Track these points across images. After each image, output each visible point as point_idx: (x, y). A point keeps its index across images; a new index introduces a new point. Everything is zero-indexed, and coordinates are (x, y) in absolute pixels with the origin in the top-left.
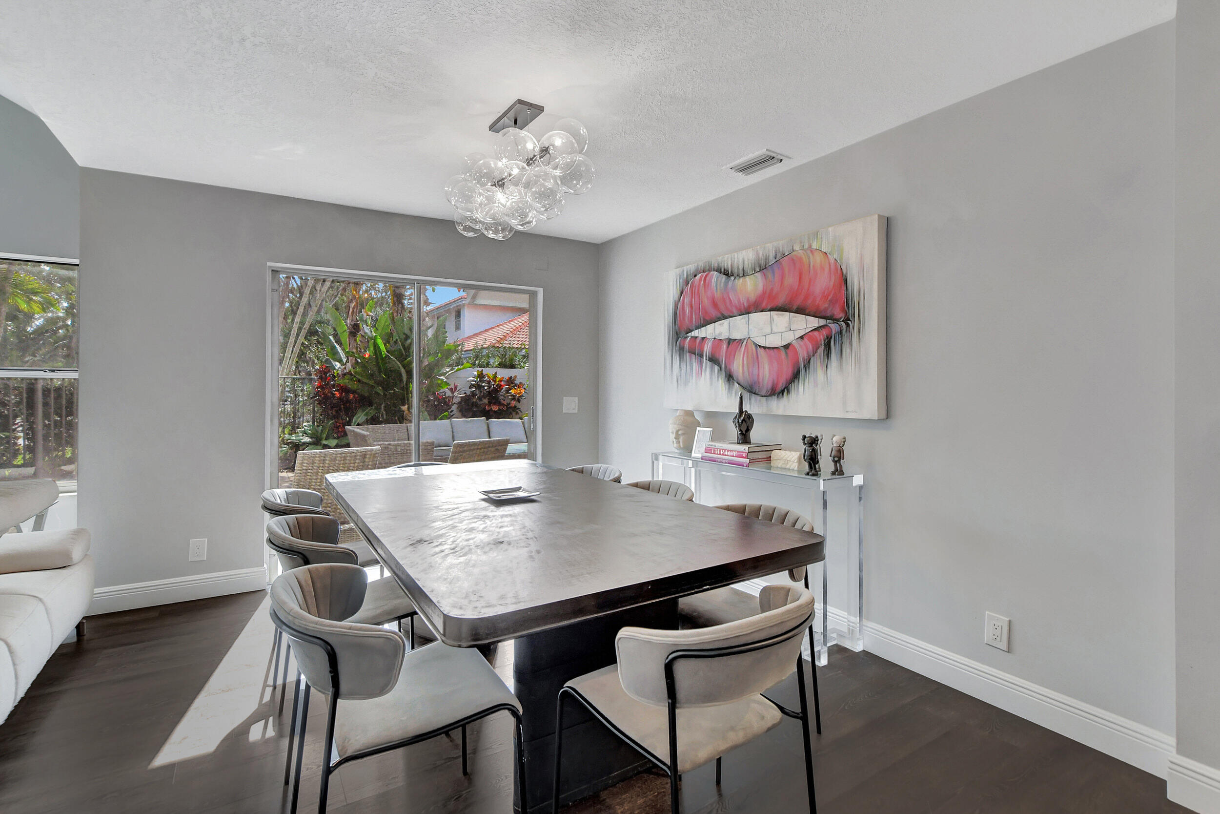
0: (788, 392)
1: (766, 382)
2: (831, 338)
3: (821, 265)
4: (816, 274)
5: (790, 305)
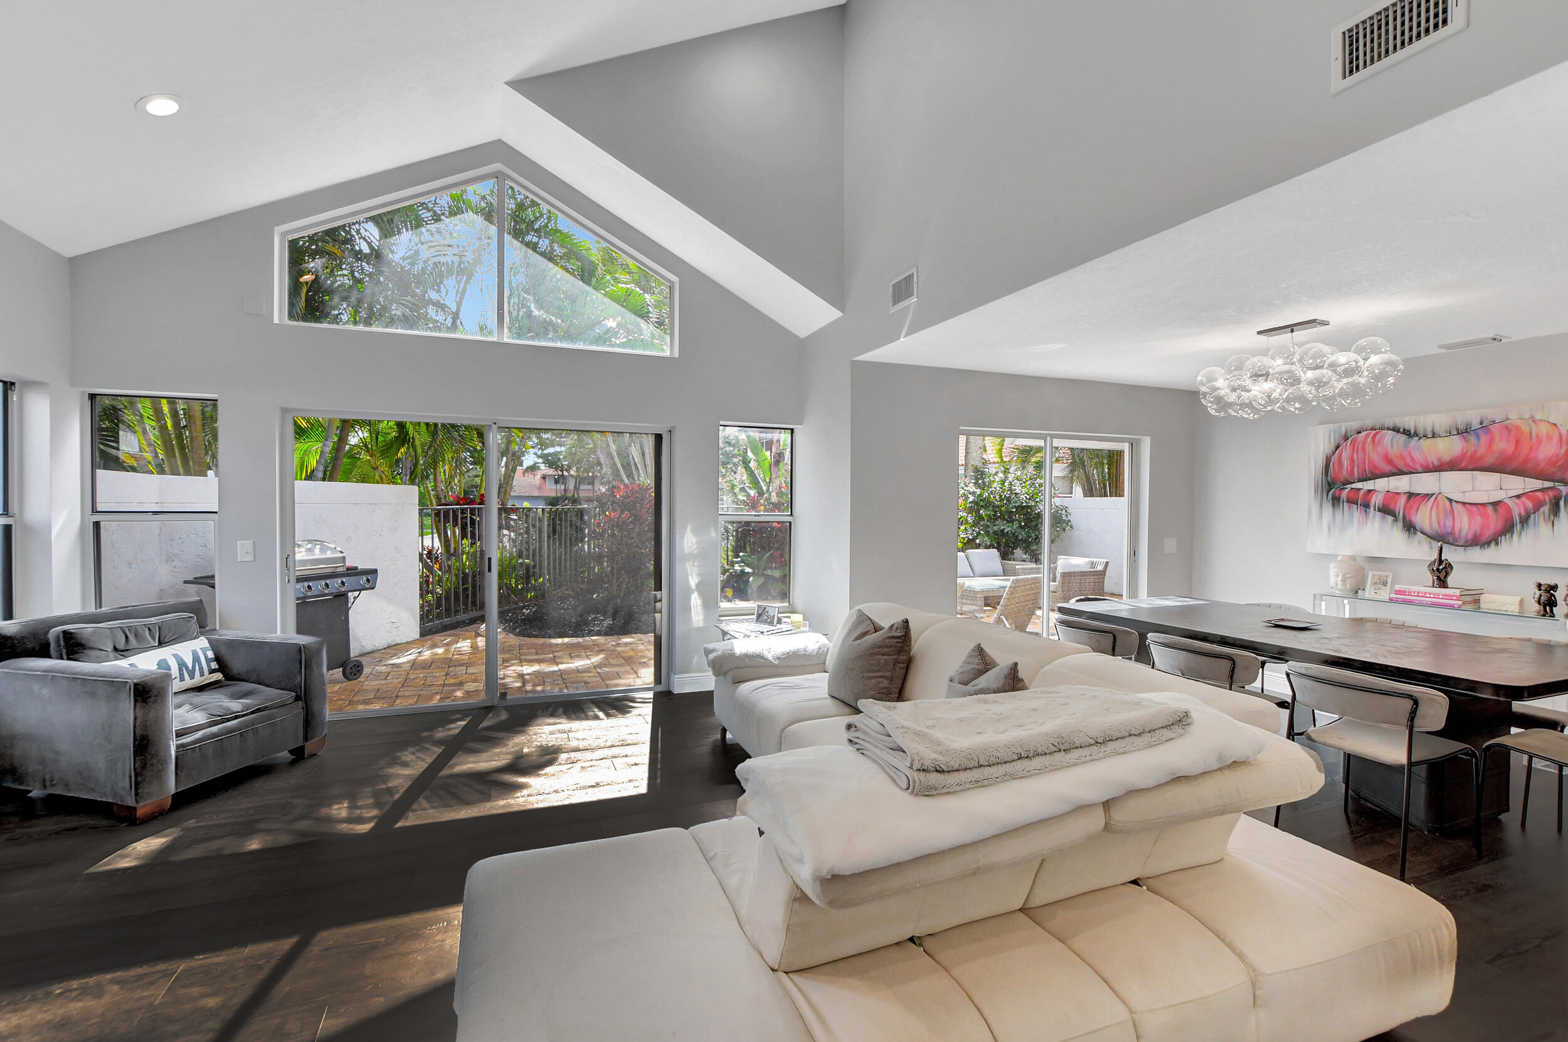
0: (1497, 544)
1: (1464, 533)
2: (1561, 498)
3: (1548, 433)
4: (1540, 441)
5: (1501, 467)
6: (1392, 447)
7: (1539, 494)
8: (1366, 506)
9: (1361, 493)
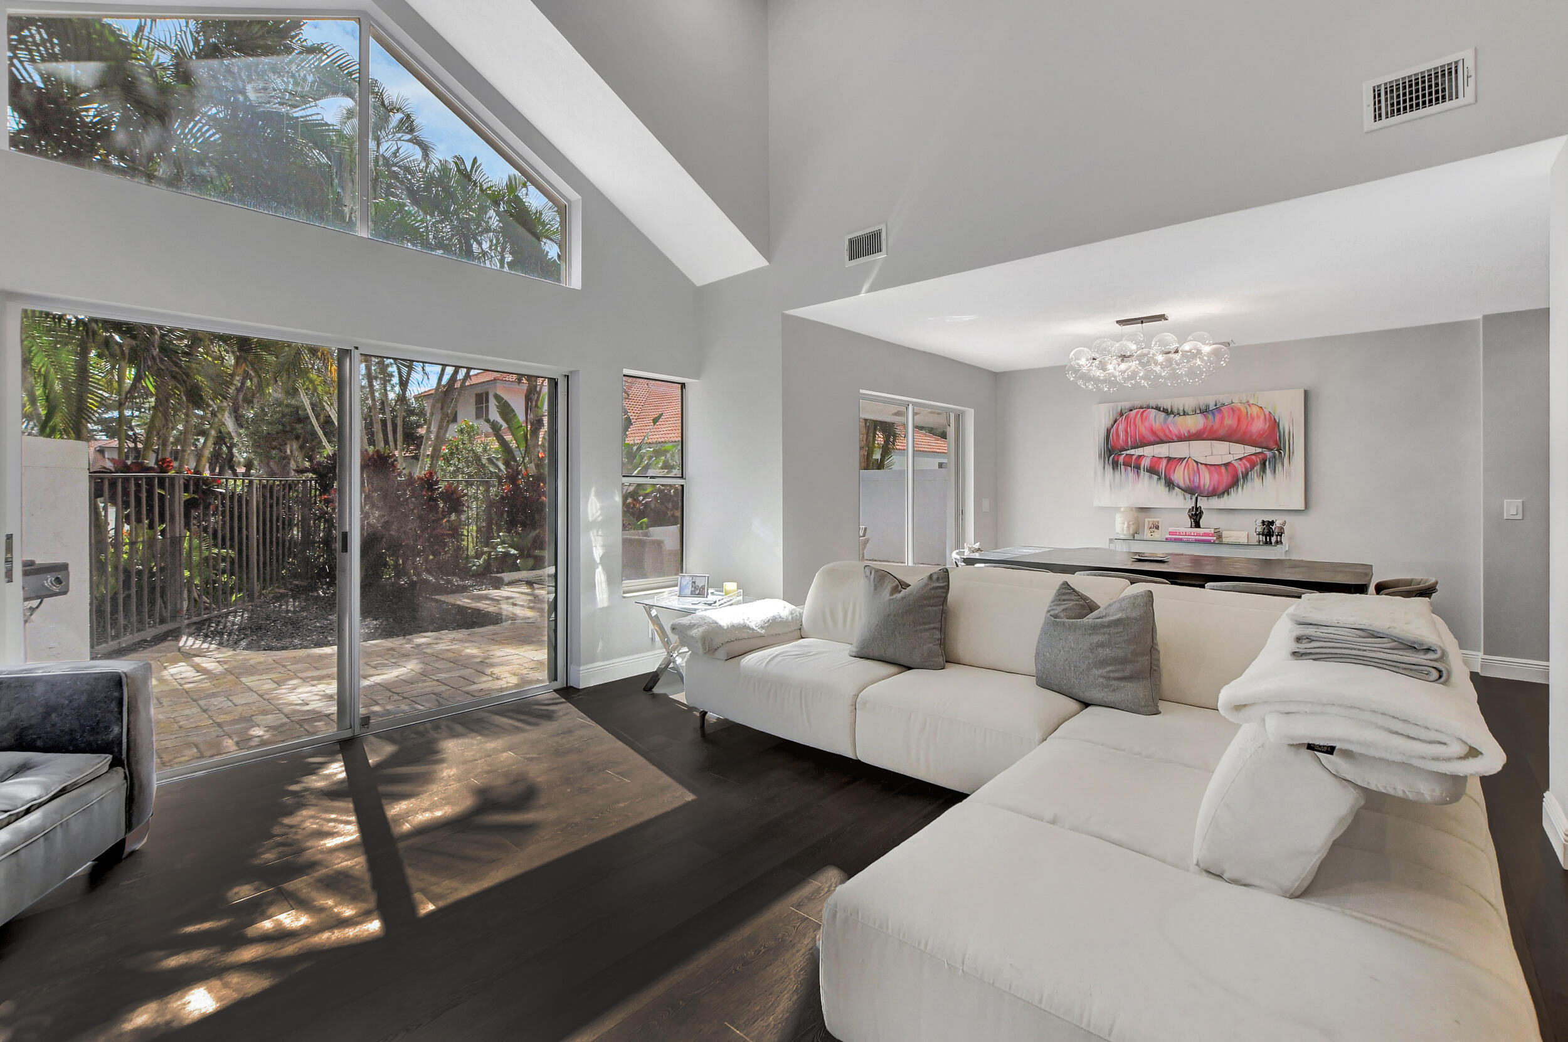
0: (1228, 494)
1: (1207, 487)
2: (1267, 460)
3: (1257, 414)
4: (1253, 419)
5: (1230, 437)
6: (1155, 422)
7: (1253, 457)
8: (1138, 467)
9: (1134, 457)
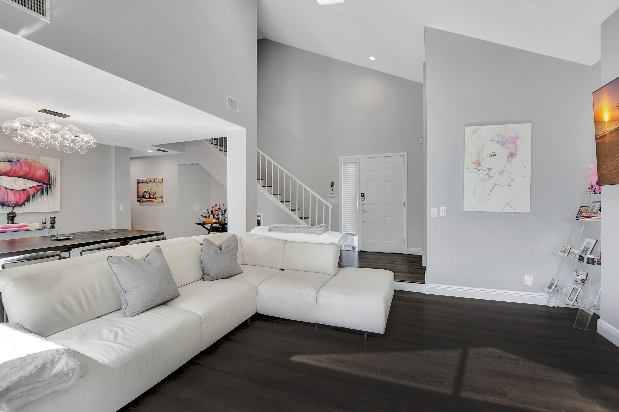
0: (25, 205)
1: (12, 202)
2: (44, 189)
3: (39, 167)
4: (37, 169)
5: (24, 177)
7: (37, 187)
